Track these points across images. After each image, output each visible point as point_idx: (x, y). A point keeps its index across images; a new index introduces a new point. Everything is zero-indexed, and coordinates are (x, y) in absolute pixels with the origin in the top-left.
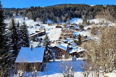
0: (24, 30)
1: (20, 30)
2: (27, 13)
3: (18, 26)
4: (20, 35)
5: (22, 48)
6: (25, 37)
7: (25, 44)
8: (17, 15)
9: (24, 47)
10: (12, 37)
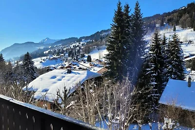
0: (174, 50)
1: (167, 50)
2: (181, 17)
3: (164, 43)
4: (168, 58)
5: (171, 80)
6: (176, 61)
7: (175, 74)
8: (162, 25)
9: (174, 79)
10: (155, 61)
